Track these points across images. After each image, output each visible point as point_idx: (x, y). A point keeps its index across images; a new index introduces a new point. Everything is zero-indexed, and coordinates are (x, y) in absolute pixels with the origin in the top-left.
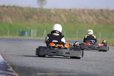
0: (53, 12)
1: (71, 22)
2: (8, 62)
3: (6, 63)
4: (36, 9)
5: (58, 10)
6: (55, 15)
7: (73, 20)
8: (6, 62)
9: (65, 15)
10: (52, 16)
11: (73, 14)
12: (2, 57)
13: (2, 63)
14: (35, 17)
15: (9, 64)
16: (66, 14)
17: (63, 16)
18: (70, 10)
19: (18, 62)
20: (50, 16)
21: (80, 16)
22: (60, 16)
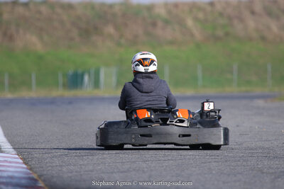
0: (162, 12)
1: (217, 39)
2: (40, 176)
3: (36, 180)
4: (111, 6)
5: (176, 5)
6: (167, 22)
7: (220, 33)
8: (35, 176)
9: (196, 19)
10: (160, 24)
11: (221, 14)
12: (21, 161)
13: (23, 182)
14: (110, 29)
15: (44, 181)
16: (201, 15)
17: (190, 23)
18: (212, 4)
19: (70, 175)
20: (154, 24)
21: (241, 20)
22: (181, 23)
